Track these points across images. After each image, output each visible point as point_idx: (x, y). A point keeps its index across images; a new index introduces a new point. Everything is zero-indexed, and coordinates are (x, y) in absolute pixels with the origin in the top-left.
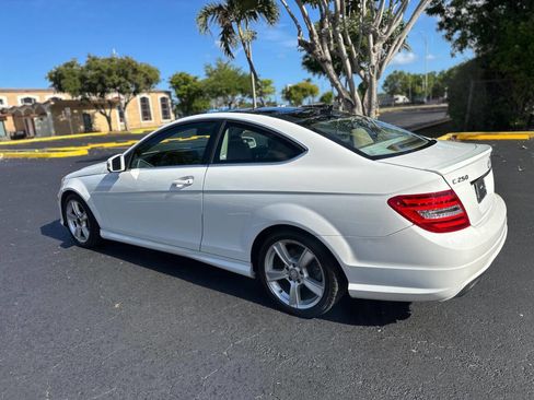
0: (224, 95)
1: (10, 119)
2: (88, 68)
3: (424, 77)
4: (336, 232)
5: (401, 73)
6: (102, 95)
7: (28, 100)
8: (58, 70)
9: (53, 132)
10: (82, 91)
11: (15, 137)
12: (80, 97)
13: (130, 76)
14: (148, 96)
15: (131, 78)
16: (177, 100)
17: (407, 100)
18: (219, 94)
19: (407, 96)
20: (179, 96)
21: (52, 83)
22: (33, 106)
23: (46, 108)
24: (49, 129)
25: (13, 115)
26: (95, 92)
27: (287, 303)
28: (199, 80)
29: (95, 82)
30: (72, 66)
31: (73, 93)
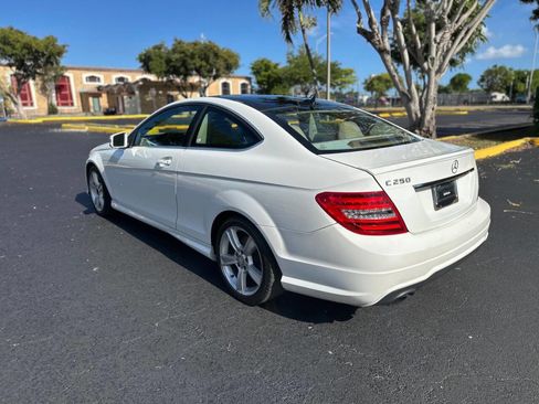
0: (301, 83)
1: (104, 96)
2: (174, 51)
3: (529, 73)
4: (272, 223)
5: (501, 68)
6: (185, 79)
7: (121, 79)
8: (148, 52)
9: (139, 110)
10: (167, 73)
11: (107, 113)
12: (165, 79)
13: (212, 60)
14: (230, 81)
15: (212, 62)
16: (256, 86)
17: (508, 99)
18: (297, 82)
19: (508, 94)
20: (259, 83)
21: (141, 64)
22: (124, 85)
23: (135, 87)
24: (136, 107)
25: (108, 93)
26: (178, 75)
27: (235, 287)
28: (279, 67)
29: (179, 64)
30: (160, 49)
31: (158, 75)
